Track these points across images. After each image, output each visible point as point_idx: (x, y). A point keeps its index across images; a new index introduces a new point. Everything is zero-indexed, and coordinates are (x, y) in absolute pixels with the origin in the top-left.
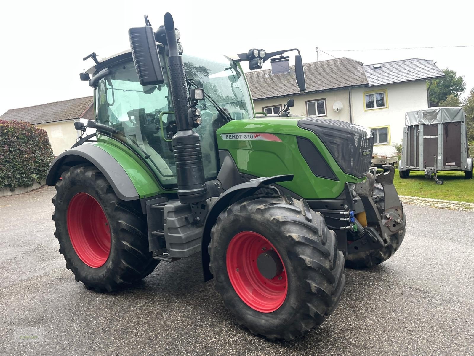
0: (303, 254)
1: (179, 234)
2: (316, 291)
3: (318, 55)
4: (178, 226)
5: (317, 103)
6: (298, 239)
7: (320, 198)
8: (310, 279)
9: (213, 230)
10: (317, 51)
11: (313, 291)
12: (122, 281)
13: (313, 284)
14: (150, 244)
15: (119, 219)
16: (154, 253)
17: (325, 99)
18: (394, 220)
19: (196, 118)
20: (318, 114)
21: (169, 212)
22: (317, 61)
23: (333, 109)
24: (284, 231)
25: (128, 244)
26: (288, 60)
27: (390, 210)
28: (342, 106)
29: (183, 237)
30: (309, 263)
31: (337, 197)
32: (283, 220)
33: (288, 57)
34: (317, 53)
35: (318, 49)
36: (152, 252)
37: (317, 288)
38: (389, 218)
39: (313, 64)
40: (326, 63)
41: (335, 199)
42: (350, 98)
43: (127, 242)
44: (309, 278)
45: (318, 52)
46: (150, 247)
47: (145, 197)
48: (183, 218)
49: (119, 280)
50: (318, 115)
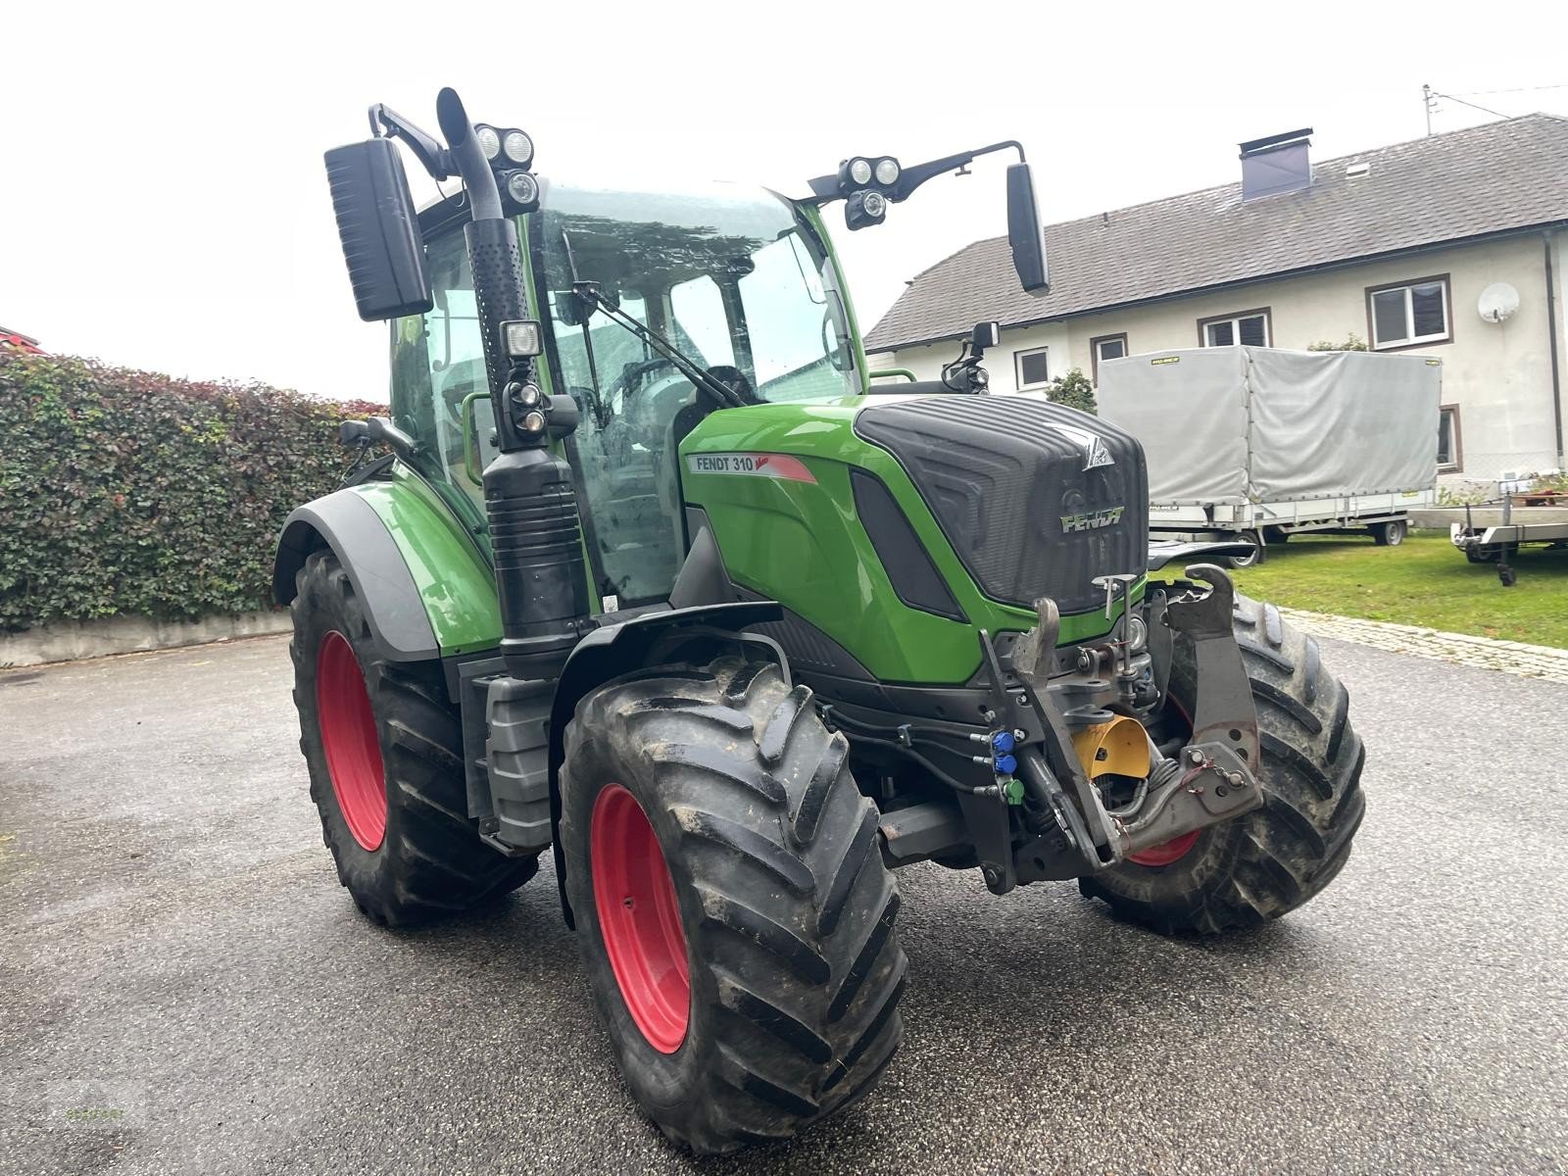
0: (705, 878)
1: (518, 773)
2: (736, 1006)
3: (1429, 112)
4: (515, 749)
5: (1415, 295)
6: (693, 825)
7: (918, 678)
8: (719, 963)
9: (561, 770)
10: (1428, 99)
11: (725, 1002)
12: (412, 897)
13: (726, 979)
14: (469, 795)
15: (391, 717)
16: (485, 822)
17: (1446, 278)
18: (1221, 771)
19: (523, 414)
20: (1417, 335)
21: (496, 703)
22: (1424, 135)
23: (1478, 313)
24: (663, 795)
25: (414, 792)
26: (1306, 142)
27: (1212, 731)
28: (1517, 301)
29: (527, 783)
30: (716, 907)
31: (968, 680)
32: (665, 759)
33: (1309, 131)
34: (1428, 106)
35: (1432, 89)
36: (477, 819)
37: (739, 996)
38: (1200, 764)
39: (1409, 146)
40: (1462, 141)
41: (962, 685)
42: (1548, 267)
43: (413, 784)
44: (717, 959)
45: (1431, 102)
46: (471, 806)
47: (458, 651)
48: (538, 722)
49: (403, 894)
50: (1413, 339)
